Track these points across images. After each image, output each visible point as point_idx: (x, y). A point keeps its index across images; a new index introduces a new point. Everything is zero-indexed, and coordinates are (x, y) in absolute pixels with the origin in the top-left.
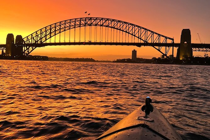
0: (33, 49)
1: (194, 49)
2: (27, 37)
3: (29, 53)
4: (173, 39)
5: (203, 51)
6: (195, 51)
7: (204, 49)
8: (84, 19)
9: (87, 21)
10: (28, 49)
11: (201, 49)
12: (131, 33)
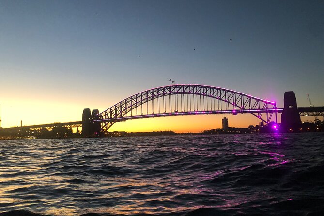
0: (112, 125)
1: (302, 114)
2: (106, 111)
3: (107, 129)
4: (275, 104)
5: (312, 115)
6: (303, 115)
7: (315, 113)
8: (168, 87)
9: (172, 89)
10: (107, 125)
11: (310, 114)
12: (224, 99)
